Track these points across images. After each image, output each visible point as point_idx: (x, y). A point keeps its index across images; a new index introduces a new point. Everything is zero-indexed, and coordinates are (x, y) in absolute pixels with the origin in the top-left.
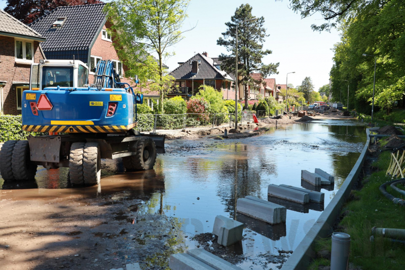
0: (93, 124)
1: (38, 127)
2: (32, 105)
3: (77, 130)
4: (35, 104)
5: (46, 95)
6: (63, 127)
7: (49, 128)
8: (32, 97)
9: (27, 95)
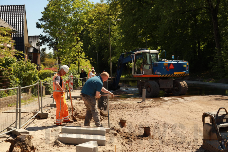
0: (184, 73)
1: (169, 75)
2: (166, 67)
3: (181, 75)
4: (167, 67)
5: (172, 64)
6: (178, 75)
7: (173, 75)
8: (167, 65)
9: (164, 64)
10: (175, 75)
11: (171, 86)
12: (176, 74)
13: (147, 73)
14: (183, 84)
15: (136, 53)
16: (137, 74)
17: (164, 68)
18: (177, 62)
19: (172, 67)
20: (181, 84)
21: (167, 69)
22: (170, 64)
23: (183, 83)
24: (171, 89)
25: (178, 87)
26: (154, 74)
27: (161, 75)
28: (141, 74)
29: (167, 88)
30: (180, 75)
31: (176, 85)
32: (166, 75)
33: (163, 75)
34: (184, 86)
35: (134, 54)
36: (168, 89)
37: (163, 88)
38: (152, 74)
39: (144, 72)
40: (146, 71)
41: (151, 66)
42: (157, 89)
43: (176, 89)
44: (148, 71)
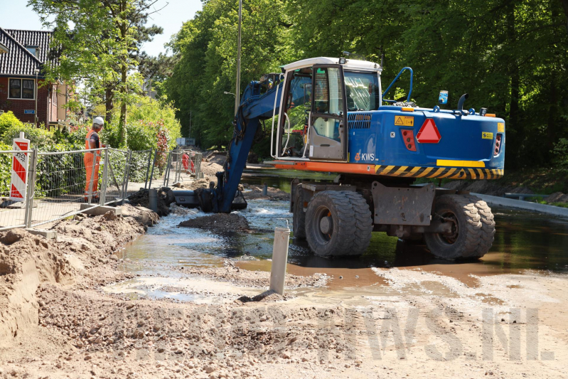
0: (483, 166)
1: (416, 169)
2: (405, 134)
3: (469, 174)
4: (410, 134)
5: (434, 120)
6: (454, 174)
7: (433, 172)
8: (408, 122)
9: (397, 117)
10: (441, 170)
11: (422, 218)
12: (448, 168)
13: (324, 153)
14: (478, 216)
16: (291, 155)
17: (393, 135)
18: (453, 114)
19: (429, 133)
20: (467, 212)
21: (409, 140)
22: (421, 122)
23: (479, 211)
24: (421, 230)
25: (453, 225)
26: (352, 161)
27: (378, 167)
28: (301, 156)
29: (405, 226)
30: (462, 173)
31: (445, 216)
32: (403, 168)
33: (390, 168)
34: (480, 224)
35: (284, 71)
36: (411, 228)
37: (389, 226)
38: (345, 158)
39: (312, 148)
40: (322, 145)
41: (341, 126)
42: (360, 226)
43: (443, 230)
44: (329, 145)
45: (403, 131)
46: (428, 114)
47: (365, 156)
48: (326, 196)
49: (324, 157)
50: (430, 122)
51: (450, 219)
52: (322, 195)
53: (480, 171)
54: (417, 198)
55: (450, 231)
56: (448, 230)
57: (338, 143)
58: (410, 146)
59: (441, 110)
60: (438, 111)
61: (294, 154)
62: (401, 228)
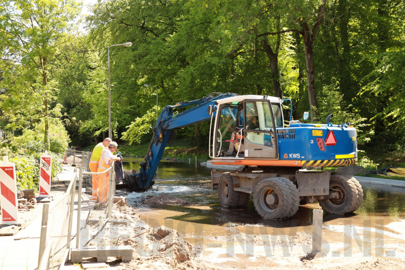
0: (354, 157)
1: (326, 162)
2: (319, 141)
3: (349, 162)
4: (321, 141)
5: (333, 132)
6: (343, 163)
7: (334, 162)
8: (319, 134)
9: (313, 131)
10: (338, 161)
11: (324, 191)
12: (341, 160)
13: (258, 154)
15: (221, 102)
16: (223, 156)
17: (312, 142)
19: (331, 140)
21: (321, 144)
22: (327, 133)
23: (354, 184)
25: (340, 193)
26: (281, 159)
27: (303, 162)
30: (346, 162)
32: (319, 162)
33: (311, 162)
35: (217, 104)
38: (276, 157)
40: (255, 149)
41: (273, 138)
42: (295, 198)
43: (334, 197)
44: (261, 149)
45: (317, 139)
46: (330, 128)
47: (292, 156)
48: (271, 181)
49: (259, 156)
50: (331, 133)
51: (337, 190)
52: (268, 181)
53: (350, 160)
54: (321, 179)
55: (338, 197)
56: (336, 197)
57: (270, 148)
58: (321, 148)
59: (333, 125)
60: (331, 126)
61: (225, 155)
62: (313, 198)
